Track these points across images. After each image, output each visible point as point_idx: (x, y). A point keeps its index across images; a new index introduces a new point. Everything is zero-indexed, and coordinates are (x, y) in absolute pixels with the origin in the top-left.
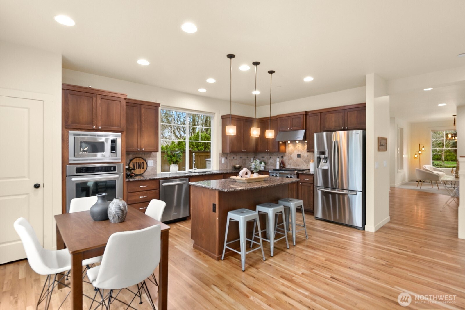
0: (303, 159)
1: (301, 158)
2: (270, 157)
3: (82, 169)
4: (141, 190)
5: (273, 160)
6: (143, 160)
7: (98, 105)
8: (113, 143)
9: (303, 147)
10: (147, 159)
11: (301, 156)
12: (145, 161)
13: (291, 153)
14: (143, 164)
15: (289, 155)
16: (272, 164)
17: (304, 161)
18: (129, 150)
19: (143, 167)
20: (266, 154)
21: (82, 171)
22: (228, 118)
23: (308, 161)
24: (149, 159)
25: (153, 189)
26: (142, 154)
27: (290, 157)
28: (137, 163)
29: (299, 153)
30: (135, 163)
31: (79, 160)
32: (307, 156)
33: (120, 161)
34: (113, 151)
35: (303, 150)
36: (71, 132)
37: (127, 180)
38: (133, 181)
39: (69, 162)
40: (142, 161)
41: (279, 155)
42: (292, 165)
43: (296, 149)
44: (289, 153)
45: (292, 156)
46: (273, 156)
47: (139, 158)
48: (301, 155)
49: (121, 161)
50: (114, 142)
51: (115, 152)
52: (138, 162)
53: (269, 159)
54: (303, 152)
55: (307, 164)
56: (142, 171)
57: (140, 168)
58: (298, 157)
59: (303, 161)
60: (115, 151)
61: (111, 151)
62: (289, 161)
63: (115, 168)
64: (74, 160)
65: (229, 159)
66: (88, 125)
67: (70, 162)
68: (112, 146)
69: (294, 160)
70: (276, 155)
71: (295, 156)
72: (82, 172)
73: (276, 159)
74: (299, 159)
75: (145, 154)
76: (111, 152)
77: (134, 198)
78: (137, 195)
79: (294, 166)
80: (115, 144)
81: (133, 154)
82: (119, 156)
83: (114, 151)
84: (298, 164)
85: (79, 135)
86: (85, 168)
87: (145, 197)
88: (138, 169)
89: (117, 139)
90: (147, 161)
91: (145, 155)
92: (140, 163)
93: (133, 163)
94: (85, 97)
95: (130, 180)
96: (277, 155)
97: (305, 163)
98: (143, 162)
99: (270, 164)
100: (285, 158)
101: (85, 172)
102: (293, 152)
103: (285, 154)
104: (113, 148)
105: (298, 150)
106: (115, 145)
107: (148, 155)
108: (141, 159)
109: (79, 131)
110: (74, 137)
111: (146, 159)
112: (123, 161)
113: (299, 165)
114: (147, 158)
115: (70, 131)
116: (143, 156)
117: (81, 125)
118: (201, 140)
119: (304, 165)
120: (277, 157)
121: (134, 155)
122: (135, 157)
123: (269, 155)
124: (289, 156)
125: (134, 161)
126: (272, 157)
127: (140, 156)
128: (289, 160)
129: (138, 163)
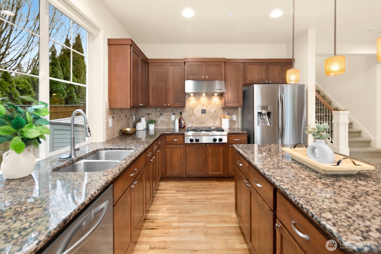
0: (209, 116)
1: (206, 114)
2: (161, 114)
5: (165, 118)
9: (209, 101)
11: (206, 112)
13: (192, 109)
15: (190, 110)
16: (164, 122)
17: (211, 118)
20: (154, 110)
22: (128, 44)
23: (215, 117)
27: (191, 113)
29: (204, 108)
32: (215, 111)
35: (209, 105)
41: (175, 110)
42: (193, 123)
43: (200, 103)
44: (190, 108)
45: (193, 111)
46: (165, 112)
48: (207, 110)
53: (159, 117)
54: (209, 106)
55: (214, 120)
58: (202, 113)
59: (209, 118)
62: (190, 118)
65: (116, 120)
69: (196, 117)
70: (170, 110)
71: (198, 111)
73: (171, 117)
74: (203, 115)
79: (197, 123)
84: (203, 121)
96: (172, 111)
97: (211, 120)
99: (161, 123)
100: (184, 114)
102: (196, 106)
103: (184, 110)
105: (203, 105)
113: (204, 123)
118: (73, 81)
119: (210, 122)
120: (172, 113)
123: (159, 112)
124: (189, 112)
126: (163, 113)
128: (190, 116)
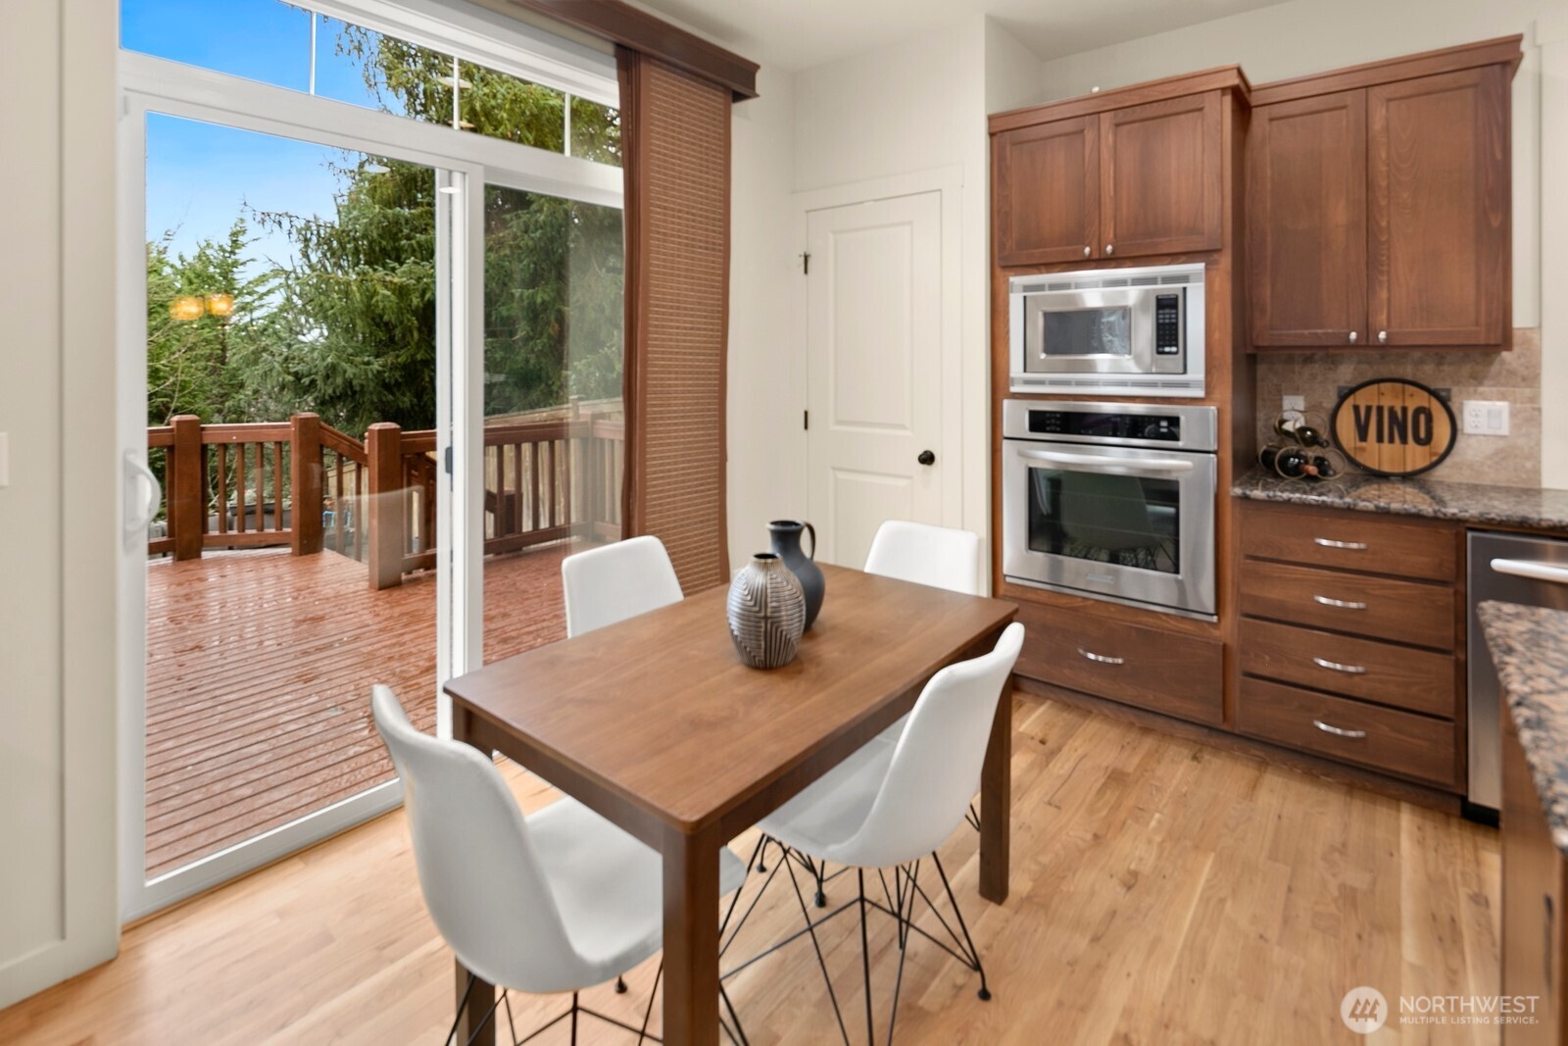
3: (1050, 419)
4: (1317, 559)
6: (1426, 395)
7: (1106, 154)
8: (1167, 311)
10: (1455, 390)
12: (1445, 403)
14: (1422, 418)
18: (1276, 344)
19: (1422, 434)
21: (1049, 425)
24: (1472, 389)
25: (1402, 570)
26: (1421, 362)
28: (1380, 409)
30: (1369, 409)
31: (1041, 383)
33: (1200, 393)
34: (1167, 349)
36: (1017, 280)
37: (1238, 491)
38: (1270, 503)
39: (1008, 388)
40: (1417, 399)
47: (1399, 386)
49: (1207, 393)
50: (1168, 308)
51: (1176, 353)
52: (1386, 403)
56: (1415, 456)
57: (1404, 440)
60: (1177, 345)
61: (1158, 346)
63: (1174, 421)
64: (1027, 382)
66: (1067, 245)
67: (1013, 389)
68: (1164, 324)
72: (1048, 428)
75: (1440, 363)
76: (1159, 353)
77: (1275, 593)
78: (1296, 580)
80: (1177, 314)
81: (1360, 362)
82: (1197, 370)
83: (1170, 346)
85: (1040, 287)
86: (1058, 415)
87: (1353, 605)
88: (1386, 445)
89: (1185, 289)
90: (1455, 408)
91: (1445, 368)
92: (1404, 410)
93: (1356, 408)
94: (1057, 140)
95: (1248, 492)
98: (1426, 404)
101: (1058, 429)
104: (1168, 335)
106: (1177, 318)
107: (1466, 369)
108: (1410, 389)
109: (1041, 273)
110: (1025, 297)
111: (1449, 391)
112: (1217, 395)
114: (1458, 383)
115: (1012, 279)
116: (1428, 373)
117: (1048, 250)
121: (1364, 367)
122: (1369, 377)
125: (1363, 398)
127: (1408, 371)
129: (1392, 410)
